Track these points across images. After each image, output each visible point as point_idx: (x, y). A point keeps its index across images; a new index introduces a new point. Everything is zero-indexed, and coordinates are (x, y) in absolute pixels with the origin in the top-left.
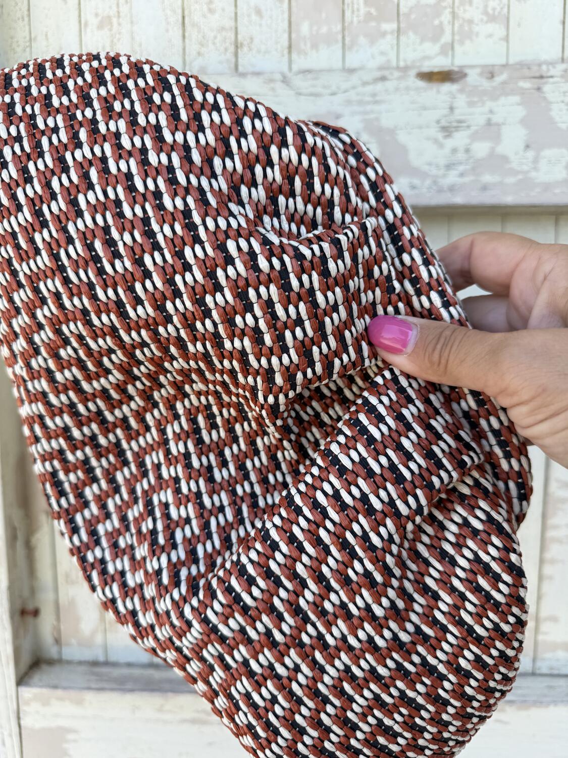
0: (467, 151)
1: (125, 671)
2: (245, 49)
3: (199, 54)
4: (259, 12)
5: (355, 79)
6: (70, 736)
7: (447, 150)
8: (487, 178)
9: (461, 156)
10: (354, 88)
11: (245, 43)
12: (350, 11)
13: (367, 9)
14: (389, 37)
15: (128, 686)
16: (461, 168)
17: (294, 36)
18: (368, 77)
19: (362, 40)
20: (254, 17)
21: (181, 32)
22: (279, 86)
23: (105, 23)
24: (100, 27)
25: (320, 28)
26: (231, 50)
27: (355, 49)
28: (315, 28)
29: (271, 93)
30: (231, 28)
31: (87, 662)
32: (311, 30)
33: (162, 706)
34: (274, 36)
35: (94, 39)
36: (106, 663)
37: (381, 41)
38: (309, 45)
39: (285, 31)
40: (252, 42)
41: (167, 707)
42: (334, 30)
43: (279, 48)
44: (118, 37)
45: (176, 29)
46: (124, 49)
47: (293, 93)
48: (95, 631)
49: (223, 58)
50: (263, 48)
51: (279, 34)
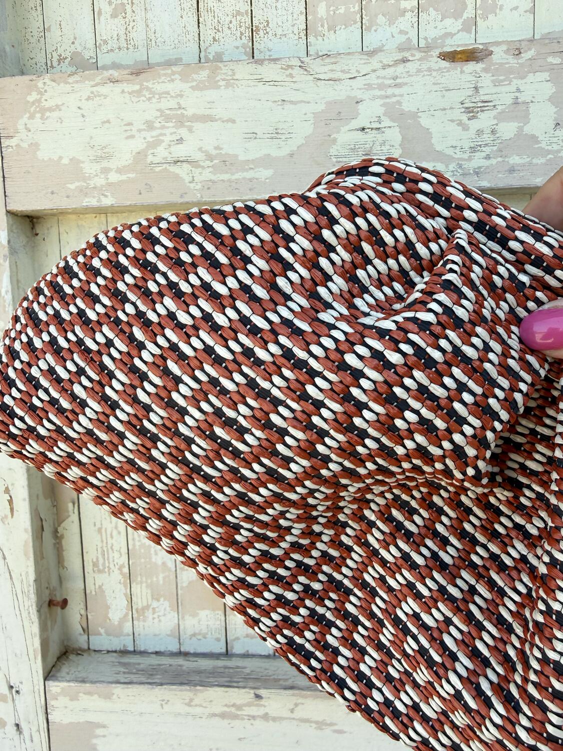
0: (493, 132)
1: (155, 661)
2: (261, 33)
3: (214, 38)
5: (375, 63)
6: (100, 732)
7: (472, 133)
8: (515, 160)
9: (487, 137)
10: (374, 71)
11: (261, 26)
14: (408, 14)
15: (158, 680)
16: (487, 150)
17: (310, 17)
18: (388, 60)
19: (381, 19)
21: (196, 18)
22: (297, 71)
23: (119, 11)
24: (114, 16)
25: (337, 9)
26: (247, 35)
27: (374, 28)
28: (332, 8)
29: (289, 79)
30: (247, 12)
31: (115, 652)
32: (328, 11)
33: (191, 700)
34: (290, 18)
35: (109, 27)
36: (134, 652)
37: (401, 19)
38: (326, 26)
39: (301, 13)
40: (268, 25)
41: (196, 701)
42: (352, 10)
43: (296, 32)
44: (132, 24)
45: (190, 14)
46: (138, 35)
47: (311, 78)
48: (122, 621)
49: (239, 43)
50: (279, 32)
51: (295, 16)
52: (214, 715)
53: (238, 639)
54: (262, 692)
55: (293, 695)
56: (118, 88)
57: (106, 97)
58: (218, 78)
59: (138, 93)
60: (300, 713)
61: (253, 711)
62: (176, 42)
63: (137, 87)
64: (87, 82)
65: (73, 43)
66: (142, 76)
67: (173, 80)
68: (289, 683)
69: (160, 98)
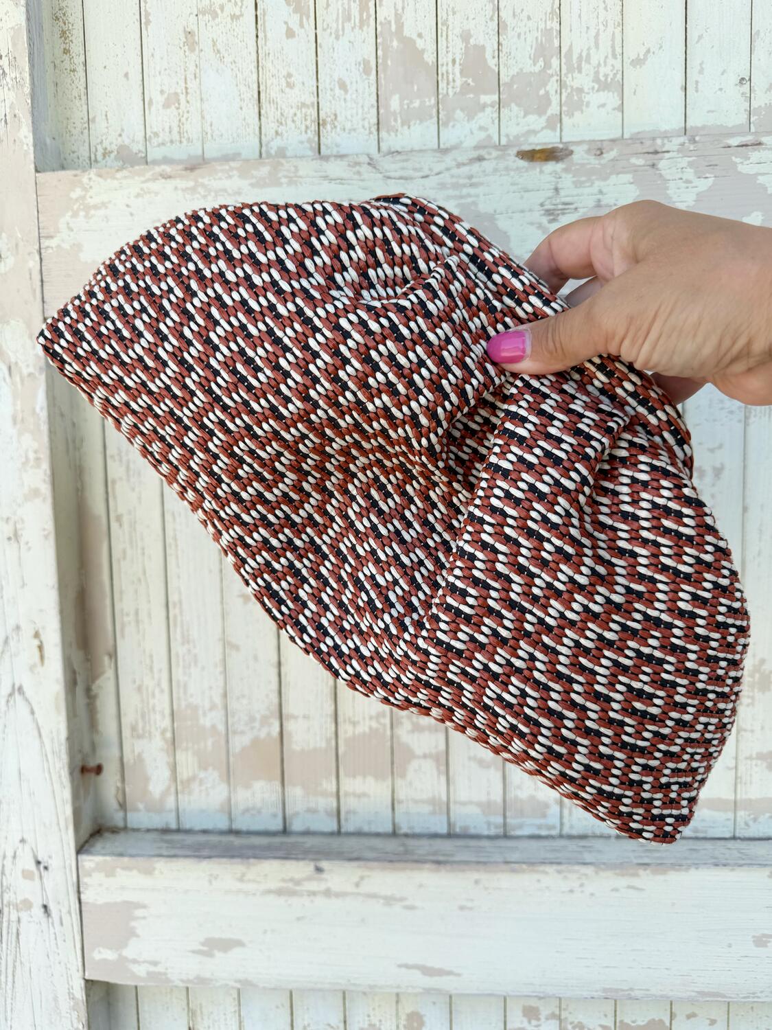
1: (202, 838)
2: (328, 127)
3: (277, 133)
4: (343, 86)
5: (448, 160)
6: (139, 913)
10: (448, 169)
11: (329, 119)
12: (445, 81)
13: (464, 79)
14: (489, 110)
15: (206, 853)
17: (382, 111)
18: (463, 158)
19: (459, 114)
20: (337, 91)
21: (257, 110)
22: (365, 169)
23: (172, 101)
24: (167, 105)
25: (411, 102)
26: (313, 128)
27: (451, 124)
28: (406, 102)
29: (356, 177)
30: (313, 104)
31: (156, 830)
32: (401, 105)
33: (243, 875)
34: (360, 111)
35: (160, 119)
36: (178, 831)
37: (480, 115)
38: (399, 121)
39: (372, 106)
40: (336, 119)
41: (250, 876)
42: (428, 104)
43: (367, 125)
44: (186, 115)
45: (250, 105)
46: (193, 128)
47: (380, 176)
48: (165, 794)
49: (304, 137)
50: (348, 126)
51: (366, 109)
52: (269, 892)
53: (297, 814)
54: (324, 864)
55: (359, 867)
56: (170, 184)
57: (156, 194)
58: (280, 175)
59: (193, 190)
60: (366, 888)
61: (313, 886)
62: (235, 135)
63: (191, 184)
64: (137, 178)
65: (120, 135)
66: (197, 172)
67: (230, 177)
68: (355, 855)
69: (216, 196)
